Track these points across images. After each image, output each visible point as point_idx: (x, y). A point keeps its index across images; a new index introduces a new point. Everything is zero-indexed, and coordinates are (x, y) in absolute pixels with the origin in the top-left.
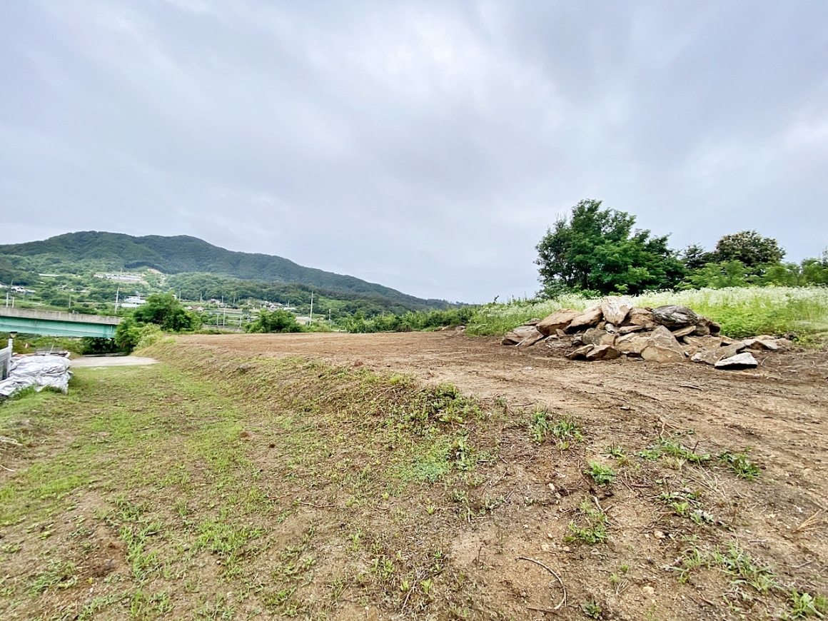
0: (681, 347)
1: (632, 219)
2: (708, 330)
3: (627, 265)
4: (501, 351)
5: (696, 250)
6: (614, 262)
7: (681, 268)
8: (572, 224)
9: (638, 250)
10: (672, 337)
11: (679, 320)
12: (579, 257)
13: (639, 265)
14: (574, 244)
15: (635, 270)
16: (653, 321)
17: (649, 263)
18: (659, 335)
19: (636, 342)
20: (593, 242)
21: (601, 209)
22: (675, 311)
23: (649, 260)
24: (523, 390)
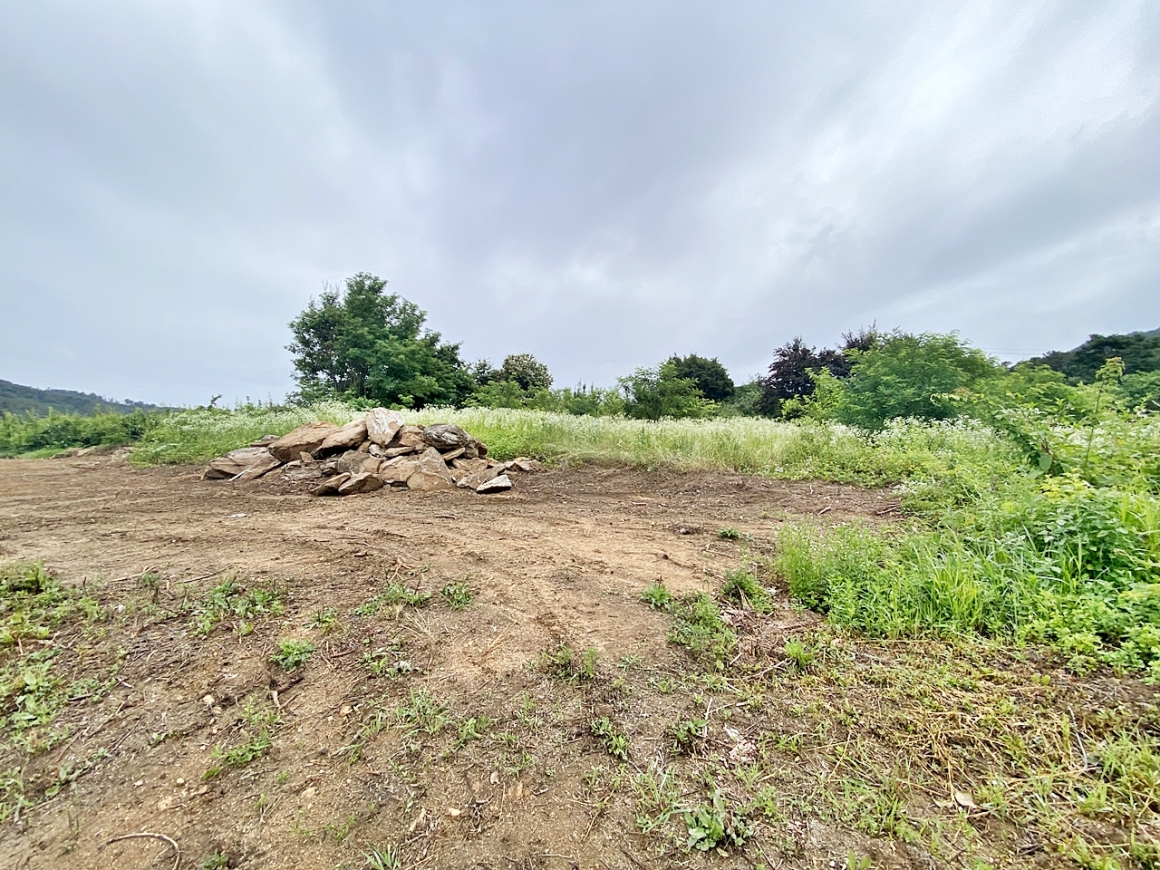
0: (449, 471)
1: (422, 315)
2: (477, 452)
3: (414, 371)
4: (198, 490)
5: (485, 365)
6: (399, 365)
7: (471, 383)
8: (346, 302)
9: (427, 355)
10: (442, 460)
11: (449, 441)
12: (353, 351)
13: (428, 374)
14: (347, 331)
15: (423, 378)
16: (424, 442)
17: (440, 373)
18: (427, 458)
19: (402, 467)
20: (374, 334)
21: (386, 292)
22: (446, 431)
23: (440, 369)
24: (212, 553)
